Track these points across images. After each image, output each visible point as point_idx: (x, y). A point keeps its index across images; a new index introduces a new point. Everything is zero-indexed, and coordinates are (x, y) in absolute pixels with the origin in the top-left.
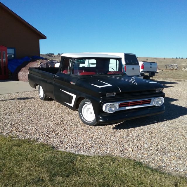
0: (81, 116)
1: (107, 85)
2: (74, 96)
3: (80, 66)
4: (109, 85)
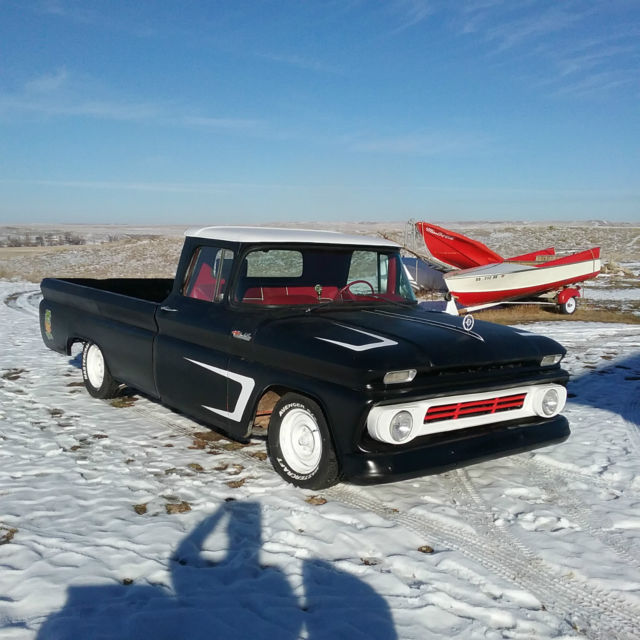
0: (282, 466)
1: (382, 341)
2: (248, 384)
3: (248, 275)
4: (388, 342)
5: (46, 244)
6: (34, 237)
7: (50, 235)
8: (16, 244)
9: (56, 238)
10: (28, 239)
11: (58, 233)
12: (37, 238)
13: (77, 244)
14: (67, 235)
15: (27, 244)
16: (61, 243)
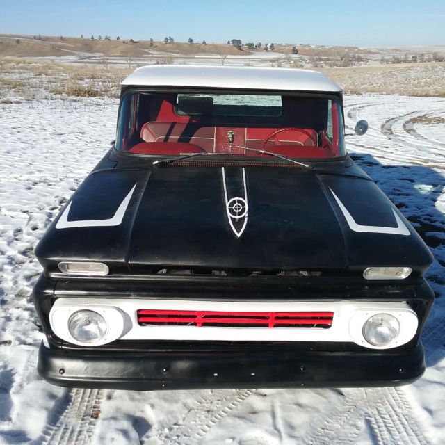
5: (419, 61)
6: (411, 56)
7: (423, 55)
8: (398, 61)
9: (426, 57)
10: (406, 58)
11: (428, 53)
12: (413, 57)
13: (441, 61)
14: (435, 54)
15: (405, 61)
16: (429, 61)
